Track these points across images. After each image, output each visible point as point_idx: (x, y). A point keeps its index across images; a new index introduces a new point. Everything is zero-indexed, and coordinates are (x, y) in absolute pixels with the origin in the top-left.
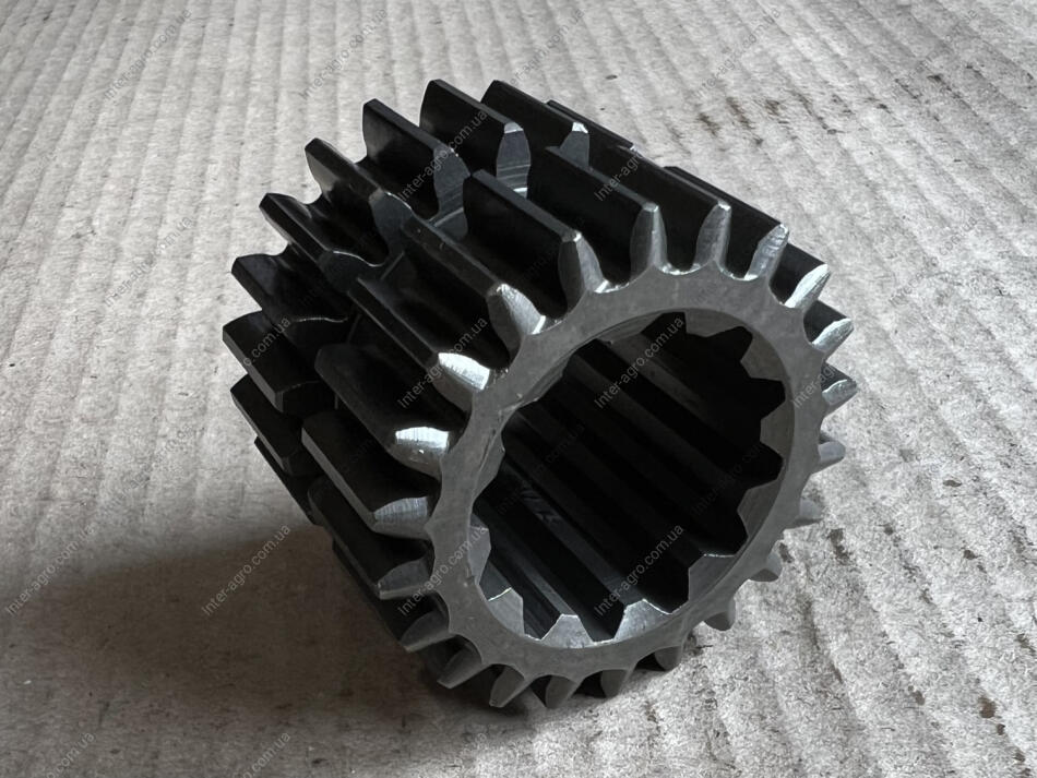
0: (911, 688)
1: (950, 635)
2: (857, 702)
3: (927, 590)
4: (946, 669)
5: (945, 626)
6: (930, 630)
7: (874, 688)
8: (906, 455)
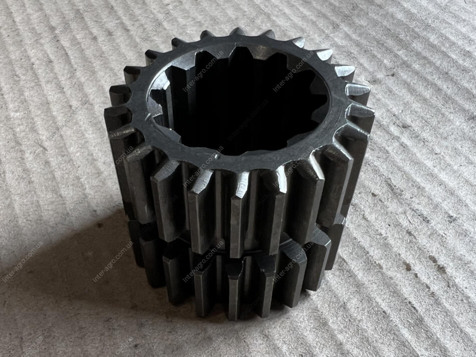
0: (375, 262)
1: (381, 235)
2: (357, 272)
3: (364, 214)
4: (385, 251)
5: (377, 230)
6: (372, 233)
7: (361, 265)
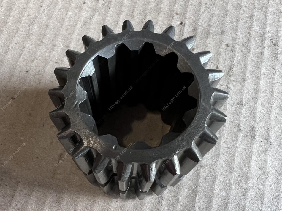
8: (223, 33)
